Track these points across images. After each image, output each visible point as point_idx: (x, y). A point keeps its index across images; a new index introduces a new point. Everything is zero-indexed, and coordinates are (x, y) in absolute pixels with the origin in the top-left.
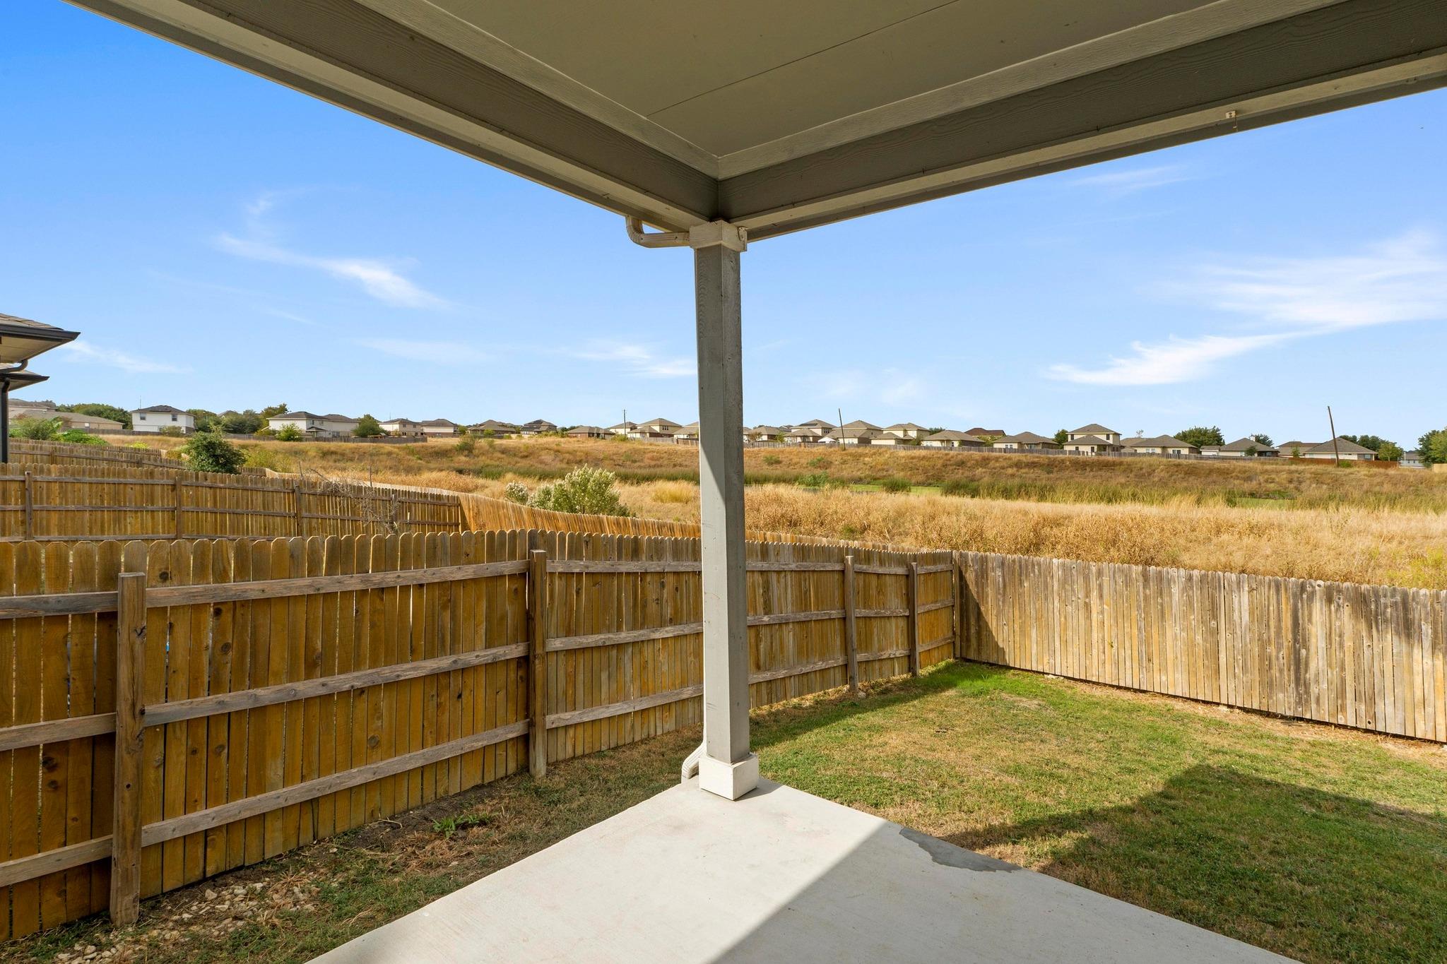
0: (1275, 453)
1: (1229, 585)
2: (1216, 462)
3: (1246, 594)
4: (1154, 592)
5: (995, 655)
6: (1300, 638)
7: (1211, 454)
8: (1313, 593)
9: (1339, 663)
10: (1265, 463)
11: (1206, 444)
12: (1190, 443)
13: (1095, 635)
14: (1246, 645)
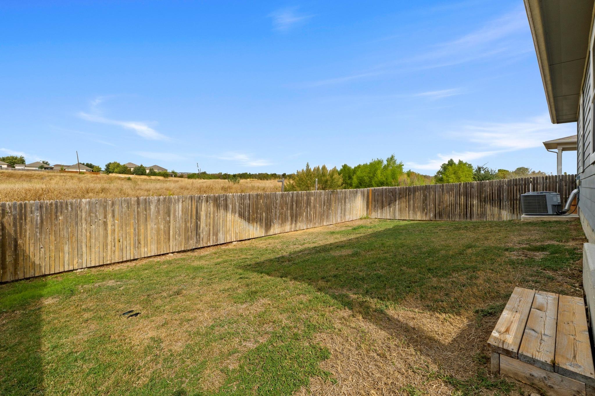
0: (52, 168)
1: (175, 201)
2: (24, 171)
3: (181, 203)
4: (142, 209)
5: (32, 271)
6: (198, 217)
7: (20, 168)
8: (202, 199)
9: (209, 224)
10: (49, 173)
11: (16, 163)
12: (7, 163)
13: (109, 238)
14: (180, 225)
